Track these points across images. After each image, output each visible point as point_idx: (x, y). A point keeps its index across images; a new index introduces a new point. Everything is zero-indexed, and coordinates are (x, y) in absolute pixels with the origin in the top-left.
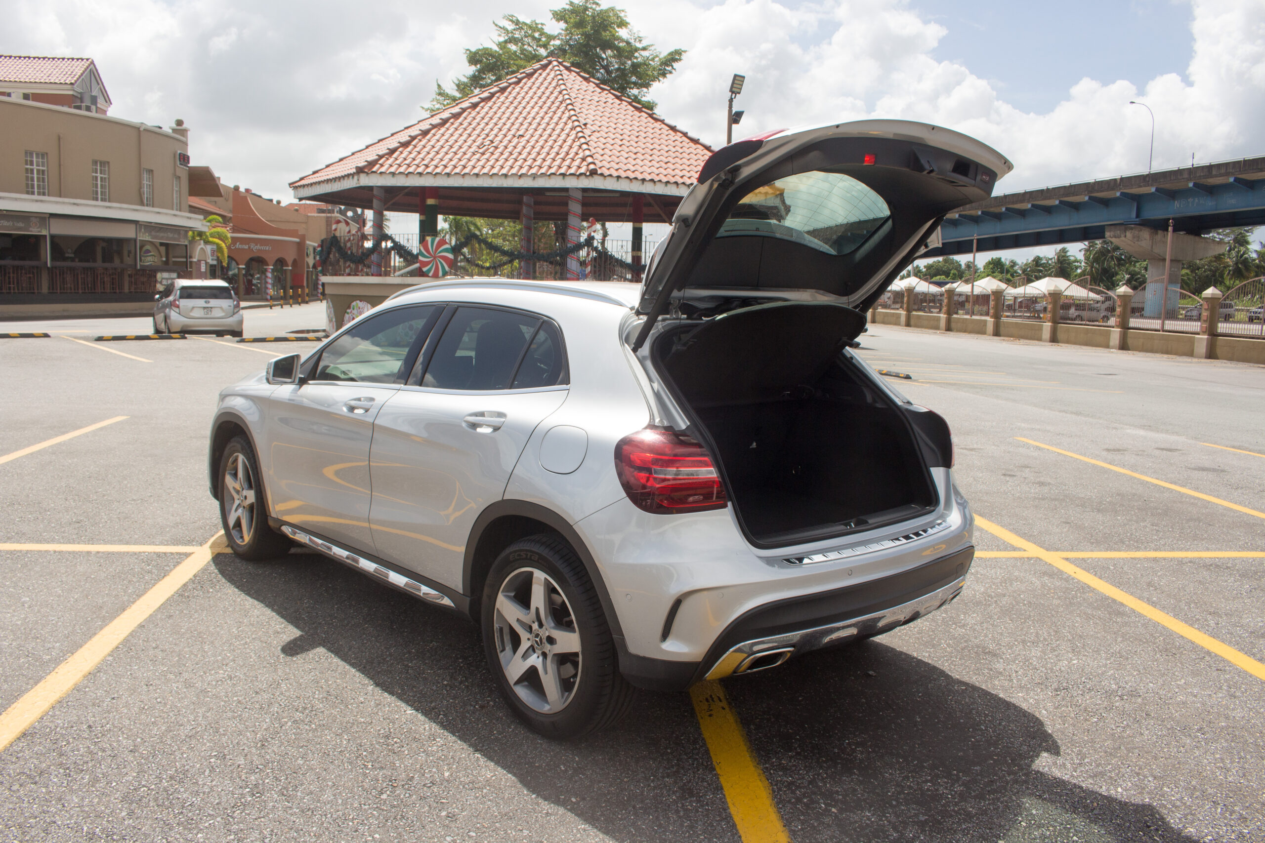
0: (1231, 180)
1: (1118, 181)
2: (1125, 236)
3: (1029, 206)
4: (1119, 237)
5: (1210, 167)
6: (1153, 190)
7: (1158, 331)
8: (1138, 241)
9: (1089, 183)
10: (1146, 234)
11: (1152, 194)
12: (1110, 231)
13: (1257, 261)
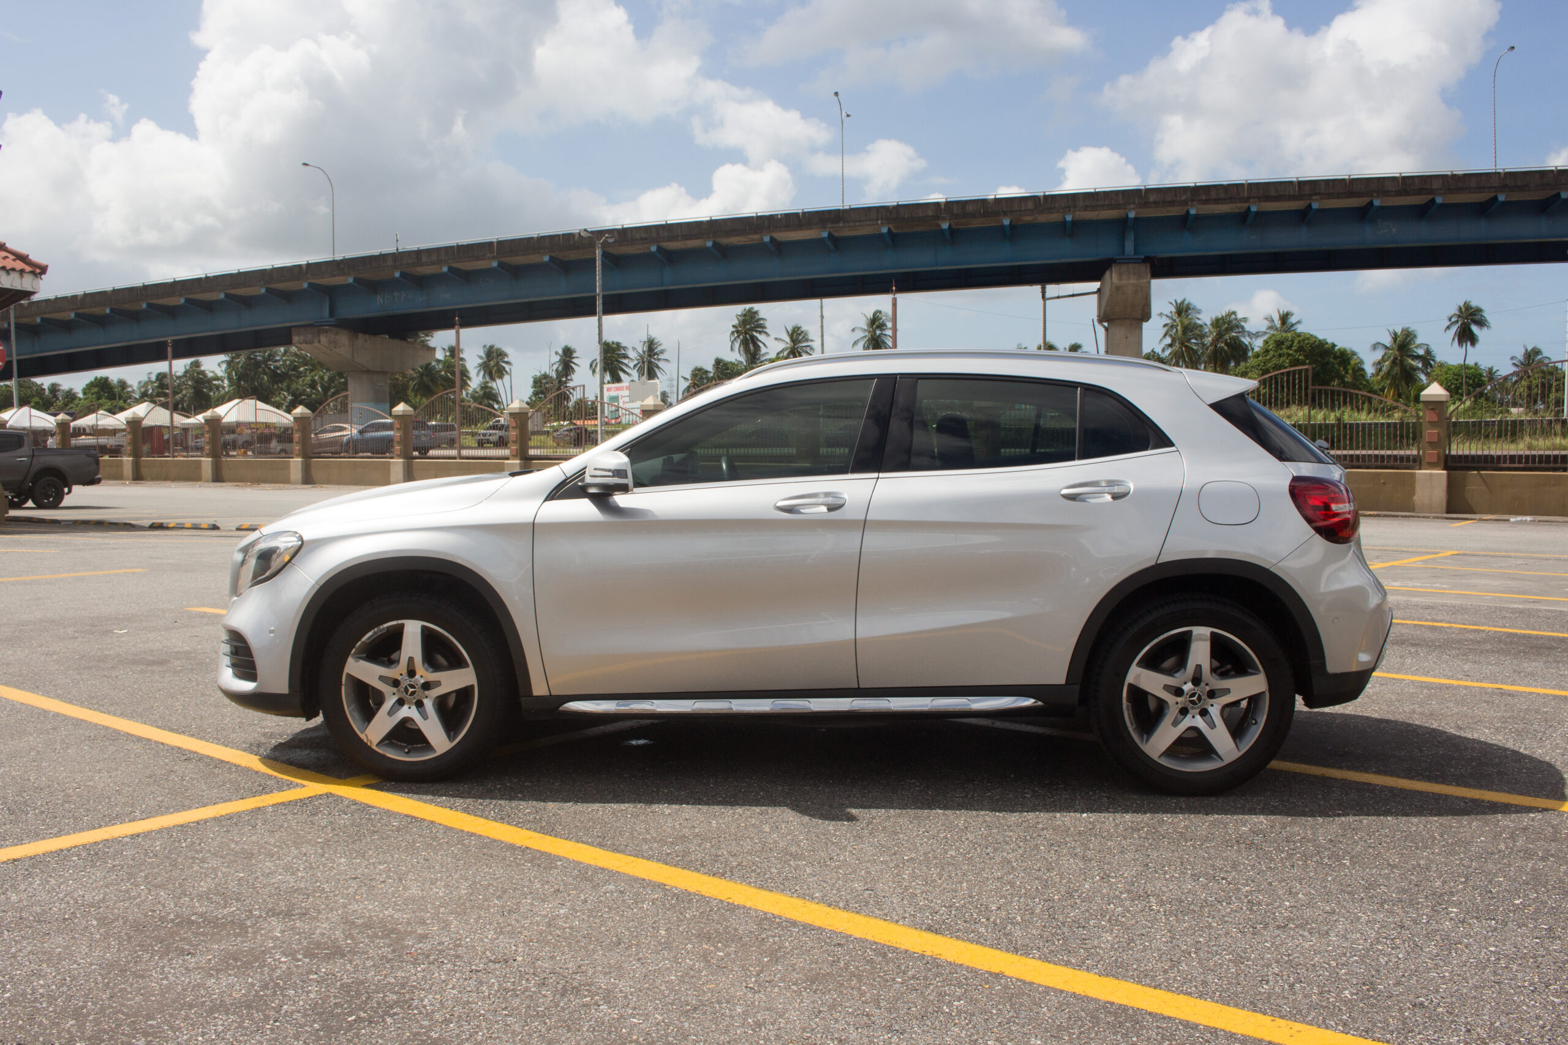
0: (445, 269)
1: (304, 268)
2: (319, 342)
3: (182, 301)
4: (311, 343)
5: (419, 253)
6: (351, 280)
7: (455, 458)
8: (335, 347)
9: (265, 270)
10: (343, 338)
11: (349, 285)
12: (299, 335)
13: (443, 373)
